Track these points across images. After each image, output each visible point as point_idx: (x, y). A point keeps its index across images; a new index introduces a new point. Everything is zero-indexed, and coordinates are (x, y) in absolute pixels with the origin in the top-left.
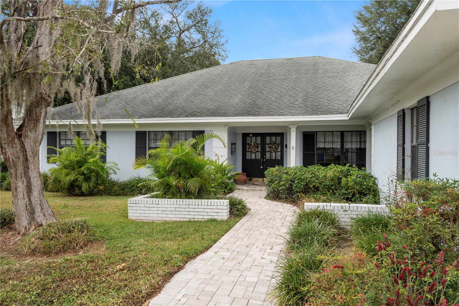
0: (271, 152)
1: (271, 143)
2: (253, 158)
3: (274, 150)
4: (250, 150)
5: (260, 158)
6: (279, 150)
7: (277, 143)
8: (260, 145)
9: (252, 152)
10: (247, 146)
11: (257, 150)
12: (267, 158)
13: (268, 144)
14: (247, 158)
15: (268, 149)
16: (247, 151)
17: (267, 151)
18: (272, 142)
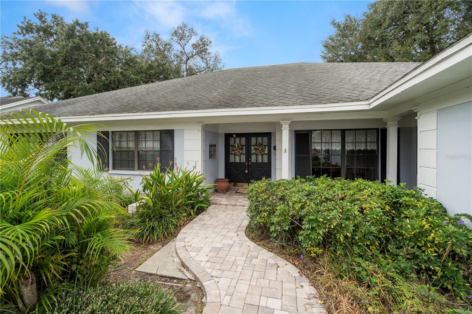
0: (257, 155)
1: (256, 145)
2: (238, 161)
3: (260, 152)
4: (233, 152)
5: (244, 161)
6: (266, 152)
7: (264, 144)
8: (244, 147)
9: (236, 154)
10: (231, 147)
11: (241, 152)
12: (252, 161)
13: (253, 145)
14: (231, 161)
15: (253, 151)
16: (231, 153)
17: (252, 153)
18: (258, 143)
